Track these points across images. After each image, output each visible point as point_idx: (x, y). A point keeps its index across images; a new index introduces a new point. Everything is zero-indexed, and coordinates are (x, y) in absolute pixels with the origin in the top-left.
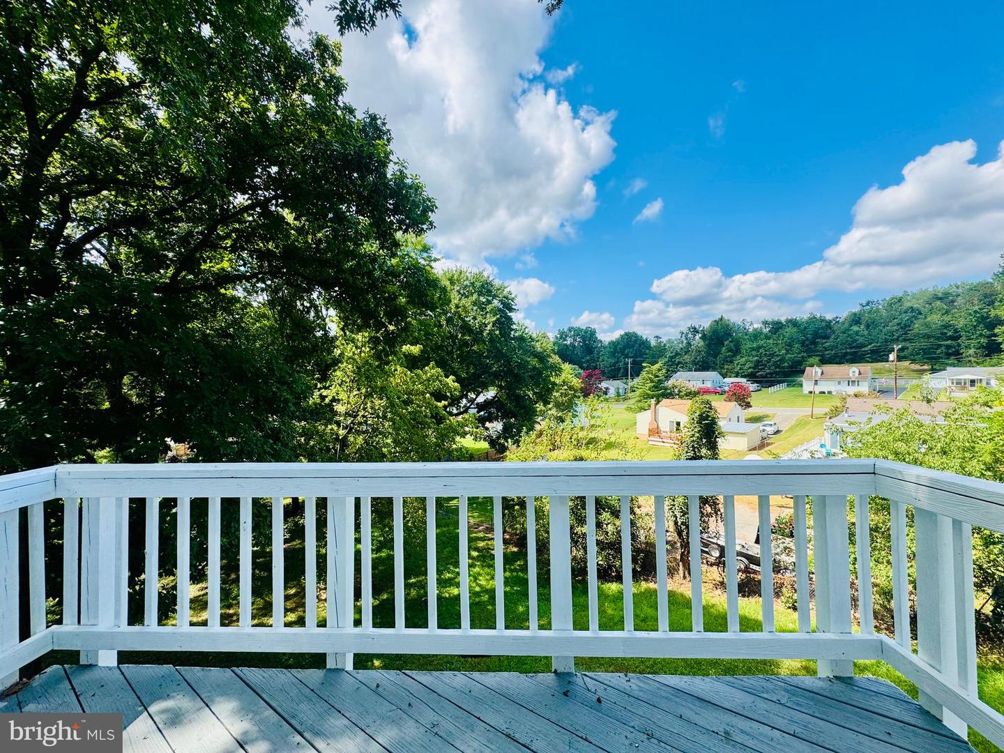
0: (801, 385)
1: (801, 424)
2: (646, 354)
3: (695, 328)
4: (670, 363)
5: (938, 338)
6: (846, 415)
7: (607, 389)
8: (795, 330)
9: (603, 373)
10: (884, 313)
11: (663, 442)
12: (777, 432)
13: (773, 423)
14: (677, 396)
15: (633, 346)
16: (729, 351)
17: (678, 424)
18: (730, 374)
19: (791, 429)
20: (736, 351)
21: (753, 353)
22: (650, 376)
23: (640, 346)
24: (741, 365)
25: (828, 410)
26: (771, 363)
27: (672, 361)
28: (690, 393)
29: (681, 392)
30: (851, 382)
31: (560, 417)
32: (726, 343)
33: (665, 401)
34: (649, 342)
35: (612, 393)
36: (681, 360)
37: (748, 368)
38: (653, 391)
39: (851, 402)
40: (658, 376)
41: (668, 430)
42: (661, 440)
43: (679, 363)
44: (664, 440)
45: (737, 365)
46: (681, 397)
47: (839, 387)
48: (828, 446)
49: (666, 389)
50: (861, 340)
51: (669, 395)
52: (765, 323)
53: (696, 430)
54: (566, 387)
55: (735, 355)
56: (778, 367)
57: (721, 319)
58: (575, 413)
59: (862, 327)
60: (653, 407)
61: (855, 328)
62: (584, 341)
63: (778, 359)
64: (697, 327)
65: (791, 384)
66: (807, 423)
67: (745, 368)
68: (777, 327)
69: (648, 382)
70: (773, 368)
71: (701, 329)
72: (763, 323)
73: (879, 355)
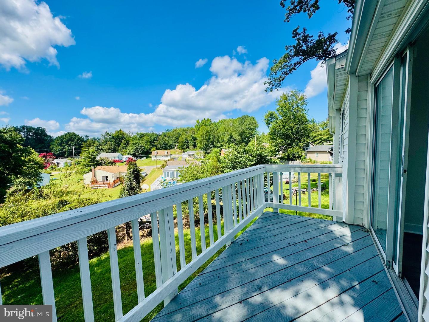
0: (151, 158)
1: (153, 171)
2: (82, 144)
3: (108, 134)
4: (97, 149)
5: (185, 142)
6: (167, 167)
7: (58, 163)
8: (148, 137)
9: (54, 155)
10: (172, 134)
11: (100, 186)
12: (146, 175)
13: (145, 172)
14: (104, 165)
15: (74, 140)
16: (124, 144)
17: (107, 177)
18: (125, 154)
19: (150, 173)
20: (127, 144)
21: (134, 145)
22: (89, 155)
23: (78, 140)
24: (130, 150)
25: (161, 166)
26: (141, 150)
27: (97, 148)
28: (110, 163)
29: (106, 162)
30: (166, 156)
31: (28, 182)
32: (123, 141)
33: (98, 167)
34: (83, 138)
35: (62, 165)
36: (102, 148)
37: (132, 151)
38: (91, 163)
39: (168, 162)
40: (93, 155)
41: (102, 180)
42: (98, 186)
43: (101, 149)
44: (101, 185)
45: (128, 150)
46: (106, 165)
47: (162, 158)
48: (164, 178)
49: (98, 161)
50: (167, 142)
51: (99, 164)
52: (138, 134)
53: (132, 176)
54: (32, 163)
55: (127, 146)
56: (143, 151)
57: (120, 130)
58: (41, 178)
59: (167, 138)
60: (93, 170)
61: (165, 138)
62: (36, 135)
63: (143, 148)
64: (109, 133)
65: (148, 157)
66: (155, 171)
67: (131, 152)
68: (142, 136)
69: (88, 158)
70: (141, 151)
71: (111, 134)
72: (137, 134)
73: (171, 147)
